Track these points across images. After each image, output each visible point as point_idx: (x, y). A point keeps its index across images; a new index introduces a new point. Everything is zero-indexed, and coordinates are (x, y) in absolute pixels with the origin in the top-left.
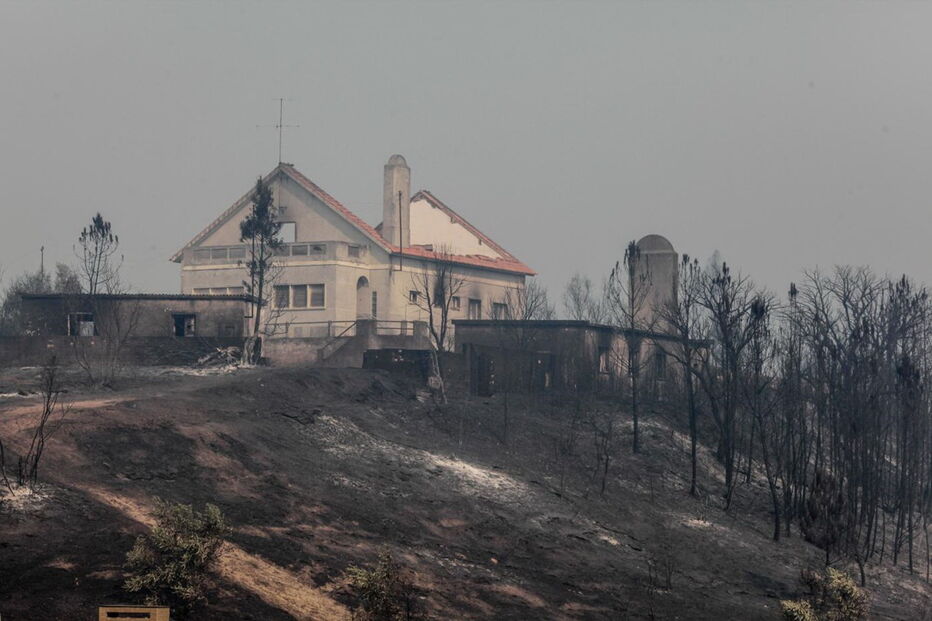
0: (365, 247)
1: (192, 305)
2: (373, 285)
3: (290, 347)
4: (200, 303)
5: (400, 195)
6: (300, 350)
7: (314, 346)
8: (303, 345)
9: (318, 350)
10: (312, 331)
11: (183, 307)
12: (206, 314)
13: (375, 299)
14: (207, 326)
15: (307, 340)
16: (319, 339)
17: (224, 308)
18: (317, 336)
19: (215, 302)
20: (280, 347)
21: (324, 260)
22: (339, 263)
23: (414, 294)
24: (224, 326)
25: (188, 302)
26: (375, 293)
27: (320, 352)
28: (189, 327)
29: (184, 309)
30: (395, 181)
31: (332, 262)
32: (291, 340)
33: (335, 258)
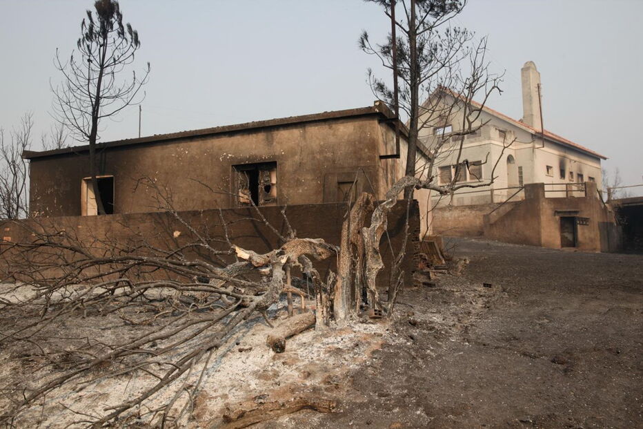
0: (511, 132)
1: (270, 142)
2: (519, 161)
3: (456, 213)
4: (283, 134)
5: (539, 87)
6: (465, 215)
7: (478, 212)
8: (468, 212)
9: (484, 216)
10: (472, 200)
11: (253, 147)
12: (297, 158)
13: (521, 173)
14: (298, 183)
15: (471, 207)
16: (483, 206)
17: (332, 139)
18: (477, 203)
19: (313, 130)
20: (447, 214)
21: (480, 141)
22: (493, 142)
23: (548, 168)
24: (334, 180)
25: (261, 136)
26: (520, 168)
27: (486, 217)
28: (268, 188)
29: (254, 152)
30: (531, 78)
31: (487, 142)
32: (456, 208)
33: (489, 138)
